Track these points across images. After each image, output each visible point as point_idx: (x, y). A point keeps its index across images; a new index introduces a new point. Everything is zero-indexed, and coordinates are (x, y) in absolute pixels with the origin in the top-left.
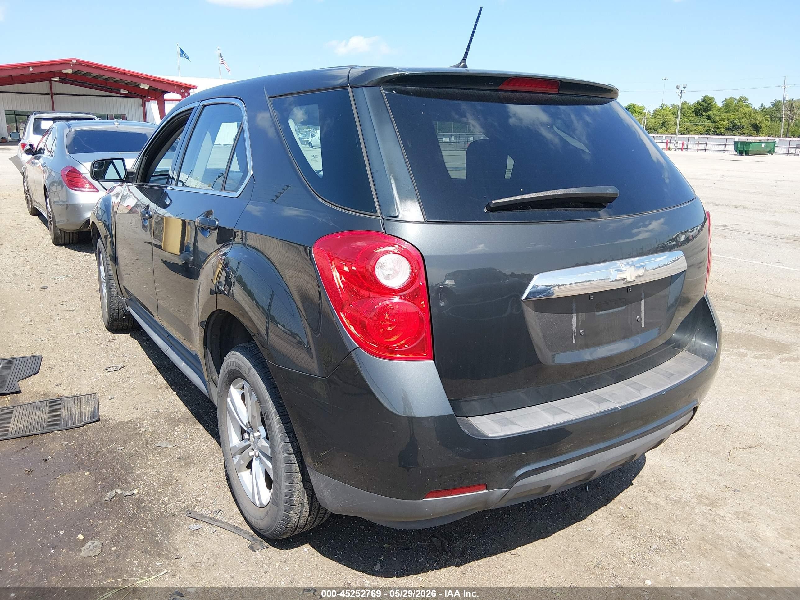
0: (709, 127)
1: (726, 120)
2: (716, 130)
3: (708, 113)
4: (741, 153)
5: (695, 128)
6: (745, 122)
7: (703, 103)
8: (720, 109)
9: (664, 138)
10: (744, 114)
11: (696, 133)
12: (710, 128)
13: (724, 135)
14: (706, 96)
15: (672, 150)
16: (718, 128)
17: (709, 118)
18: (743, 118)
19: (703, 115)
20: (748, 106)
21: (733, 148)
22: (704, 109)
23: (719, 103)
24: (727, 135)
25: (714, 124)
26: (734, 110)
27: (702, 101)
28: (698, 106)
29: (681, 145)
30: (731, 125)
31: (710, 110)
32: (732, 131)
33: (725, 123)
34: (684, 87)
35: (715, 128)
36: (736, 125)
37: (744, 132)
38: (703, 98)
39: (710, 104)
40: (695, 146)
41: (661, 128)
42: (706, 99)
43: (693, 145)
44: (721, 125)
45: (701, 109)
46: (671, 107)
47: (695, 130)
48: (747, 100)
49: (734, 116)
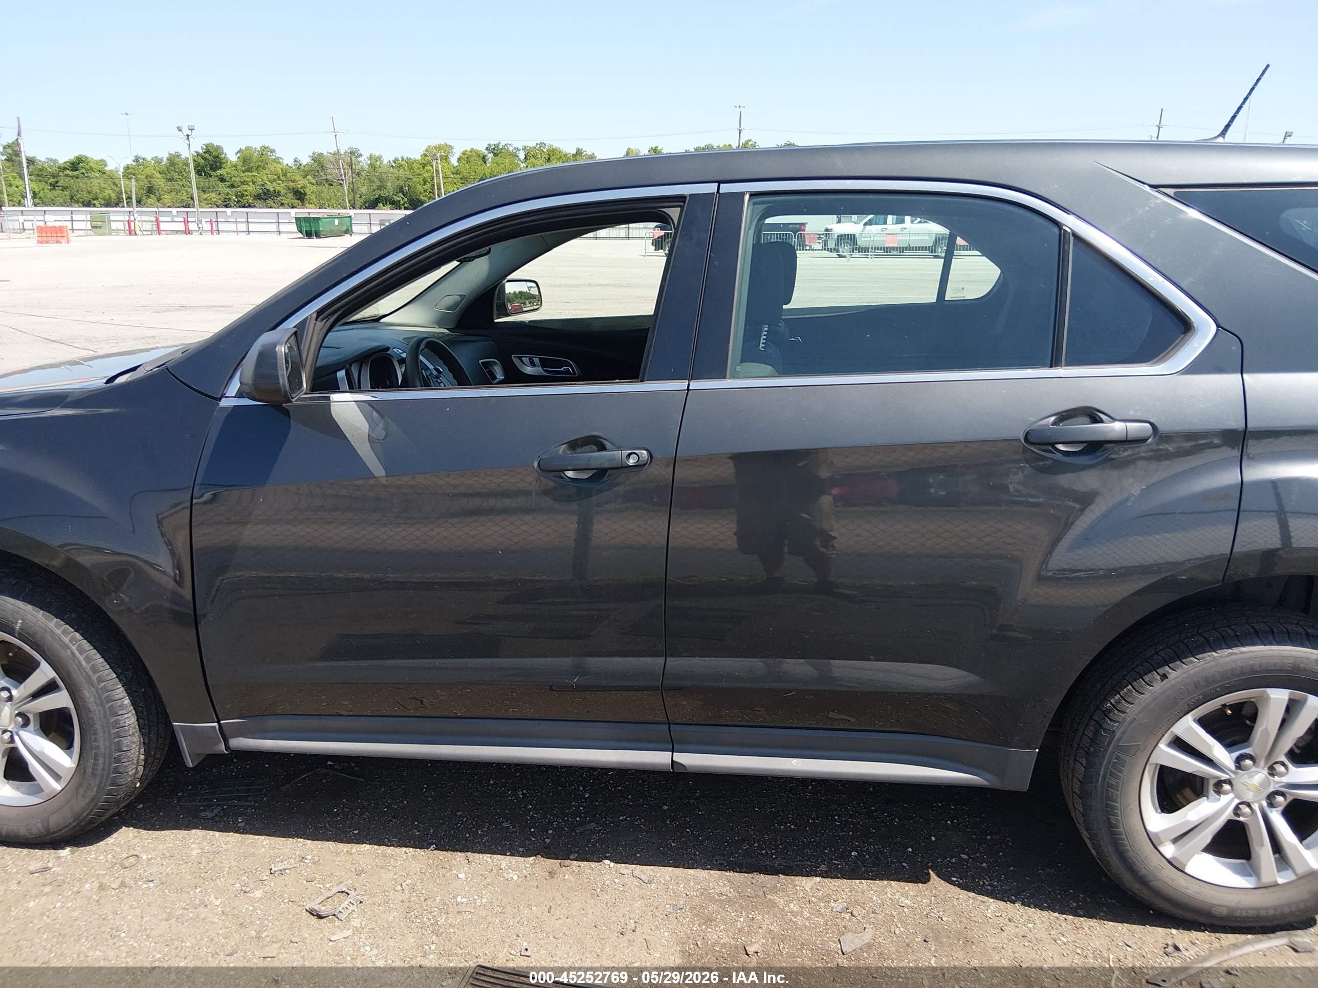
0: (228, 194)
1: (251, 183)
2: (240, 199)
3: (219, 172)
4: (309, 235)
5: (205, 196)
6: (281, 187)
7: (207, 156)
8: (236, 166)
9: (174, 213)
10: (276, 175)
11: (208, 204)
12: (230, 196)
13: (254, 207)
14: (208, 144)
15: (194, 233)
16: (243, 195)
17: (222, 180)
18: (275, 180)
19: (211, 176)
20: (277, 160)
21: (294, 227)
22: (211, 166)
23: (231, 155)
24: (260, 208)
25: (233, 189)
26: (258, 167)
27: (205, 153)
28: (199, 161)
29: (209, 224)
30: (261, 191)
31: (220, 168)
32: (265, 200)
33: (250, 188)
34: (192, 130)
35: (236, 196)
36: (268, 190)
37: (283, 202)
38: (204, 147)
39: (218, 157)
40: (232, 227)
41: (148, 197)
42: (211, 149)
43: (226, 224)
44: (246, 191)
45: (206, 166)
46: (153, 162)
47: (205, 199)
48: (273, 151)
49: (262, 177)
